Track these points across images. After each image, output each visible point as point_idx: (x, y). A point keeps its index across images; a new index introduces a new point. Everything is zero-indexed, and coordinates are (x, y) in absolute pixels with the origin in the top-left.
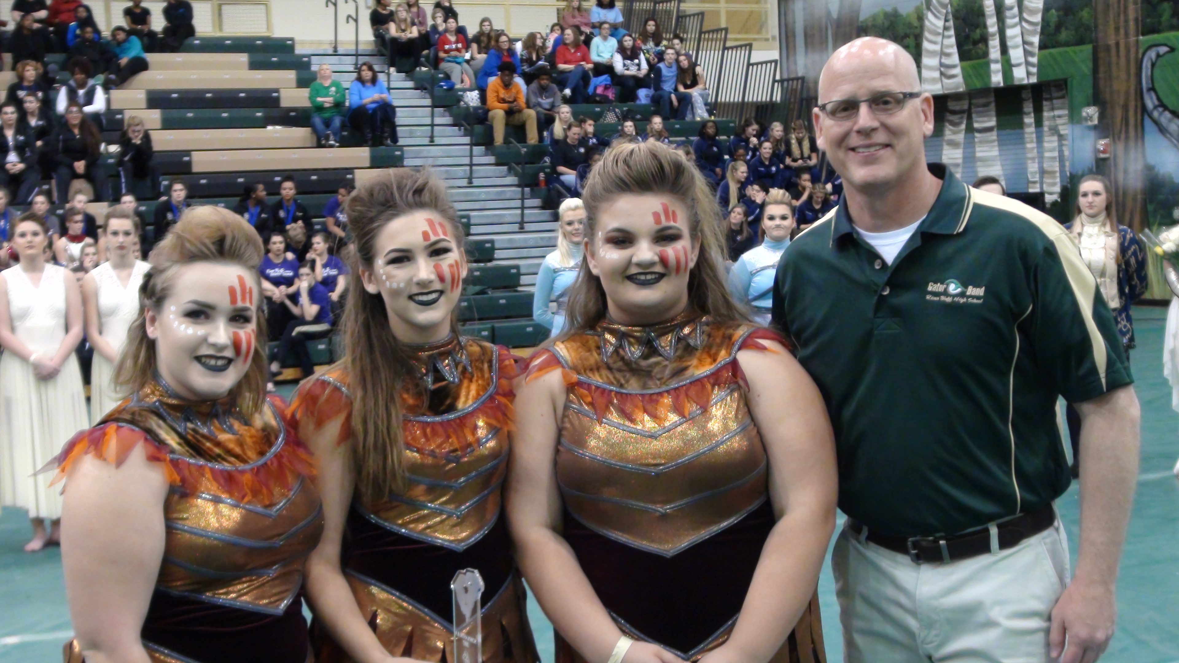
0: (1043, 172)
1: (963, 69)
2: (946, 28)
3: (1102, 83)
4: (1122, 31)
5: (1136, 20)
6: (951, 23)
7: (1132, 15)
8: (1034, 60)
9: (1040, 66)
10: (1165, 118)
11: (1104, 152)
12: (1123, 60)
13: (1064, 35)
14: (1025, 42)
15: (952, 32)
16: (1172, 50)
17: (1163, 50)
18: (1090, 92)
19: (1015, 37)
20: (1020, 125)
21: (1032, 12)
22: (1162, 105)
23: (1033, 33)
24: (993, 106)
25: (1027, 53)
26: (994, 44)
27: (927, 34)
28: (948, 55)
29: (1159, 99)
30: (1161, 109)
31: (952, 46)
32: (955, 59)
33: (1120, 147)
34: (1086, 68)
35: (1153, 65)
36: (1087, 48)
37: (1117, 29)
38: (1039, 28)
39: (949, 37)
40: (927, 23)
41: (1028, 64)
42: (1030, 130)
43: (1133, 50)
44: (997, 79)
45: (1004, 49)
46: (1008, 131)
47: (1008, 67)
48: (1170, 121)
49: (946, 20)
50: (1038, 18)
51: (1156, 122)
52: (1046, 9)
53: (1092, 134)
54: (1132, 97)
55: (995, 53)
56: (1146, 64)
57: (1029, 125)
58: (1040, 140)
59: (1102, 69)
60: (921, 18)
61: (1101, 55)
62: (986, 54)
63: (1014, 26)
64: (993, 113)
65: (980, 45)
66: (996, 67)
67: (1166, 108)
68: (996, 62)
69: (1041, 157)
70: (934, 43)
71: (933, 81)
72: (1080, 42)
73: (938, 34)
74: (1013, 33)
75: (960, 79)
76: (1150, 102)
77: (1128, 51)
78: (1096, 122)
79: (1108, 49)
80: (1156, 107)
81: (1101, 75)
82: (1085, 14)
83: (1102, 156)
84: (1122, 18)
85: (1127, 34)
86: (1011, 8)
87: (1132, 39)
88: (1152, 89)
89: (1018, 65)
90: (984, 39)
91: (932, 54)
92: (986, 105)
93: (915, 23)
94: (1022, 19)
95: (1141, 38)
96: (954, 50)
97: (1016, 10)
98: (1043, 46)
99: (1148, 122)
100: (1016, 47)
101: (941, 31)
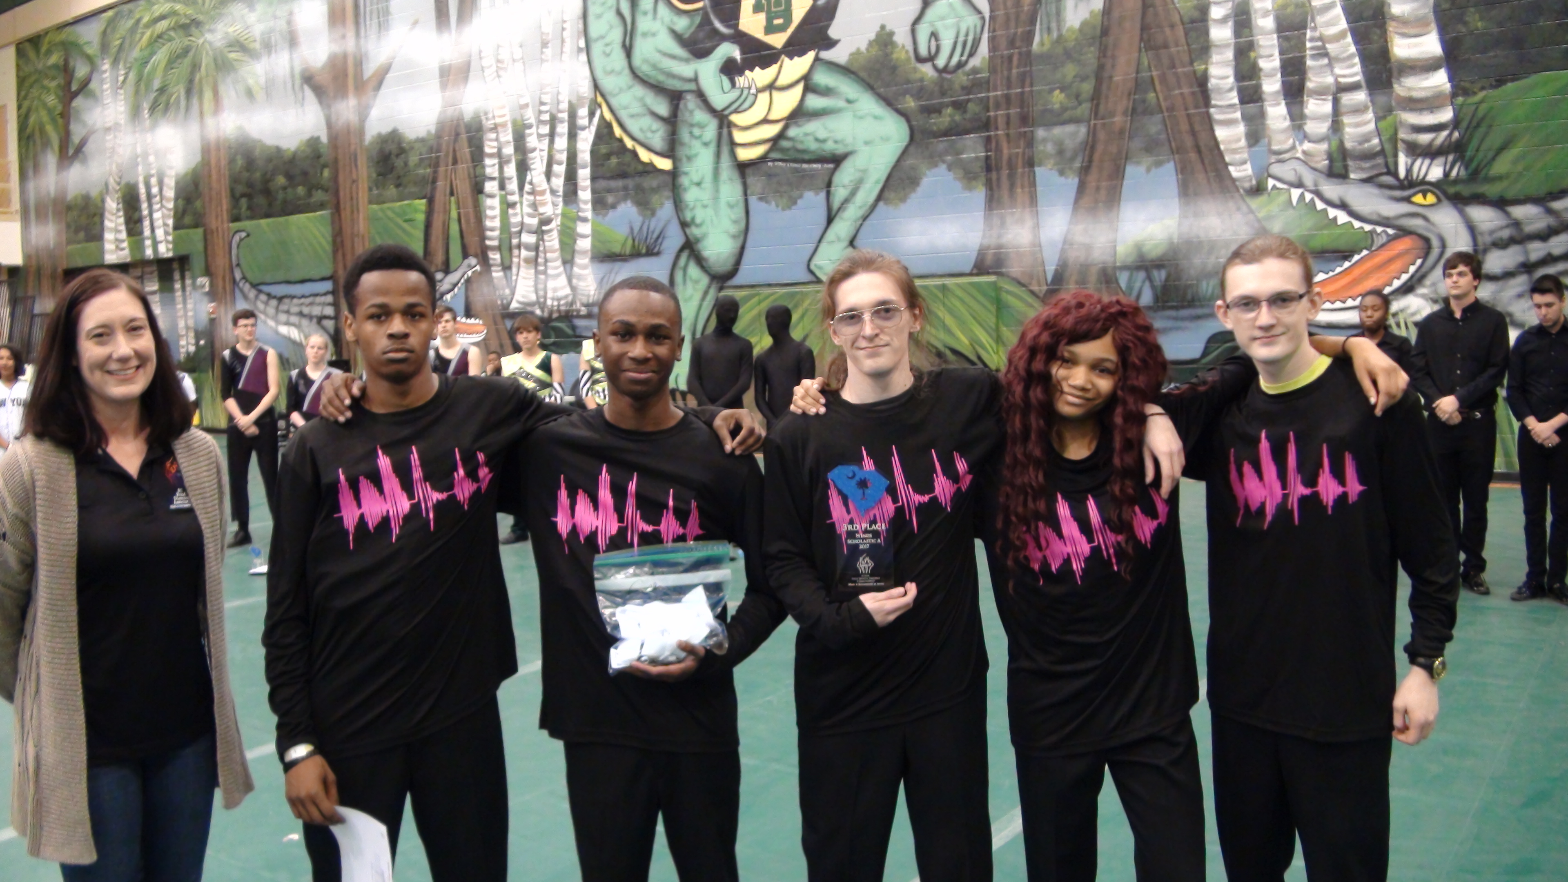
0: (187, 328)
1: (129, 244)
2: (118, 210)
3: (210, 259)
4: (220, 219)
5: (227, 210)
6: (121, 206)
7: (225, 207)
8: (170, 238)
9: (175, 242)
10: (247, 287)
11: (212, 313)
12: (221, 241)
13: (188, 220)
14: (165, 225)
15: (121, 213)
16: (248, 235)
17: (243, 234)
18: (203, 264)
19: (158, 219)
20: (172, 290)
21: (168, 200)
22: (244, 278)
23: (169, 217)
24: (156, 274)
25: (166, 233)
26: (146, 223)
27: (107, 215)
28: (120, 231)
29: (243, 273)
30: (244, 281)
31: (120, 225)
32: (123, 235)
33: (222, 309)
34: (200, 246)
35: (238, 246)
36: (200, 231)
37: (217, 217)
38: (172, 213)
39: (120, 217)
40: (107, 205)
41: (167, 242)
42: (179, 294)
43: (226, 234)
44: (149, 253)
45: (153, 230)
46: (166, 294)
47: (155, 244)
48: (249, 290)
49: (118, 204)
50: (171, 205)
51: (242, 291)
52: (176, 199)
53: (206, 299)
54: (227, 271)
55: (147, 232)
56: (234, 245)
57: (178, 290)
58: (185, 302)
59: (209, 248)
60: (103, 201)
61: (209, 237)
62: (141, 233)
63: (158, 210)
64: (156, 279)
65: (138, 225)
66: (148, 243)
67: (247, 281)
68: (148, 238)
69: (185, 315)
70: (111, 221)
71: (112, 252)
72: (196, 226)
73: (114, 214)
74: (157, 215)
75: (126, 252)
76: (238, 275)
77: (223, 235)
78: (207, 289)
79: (212, 232)
80: (241, 280)
81: (209, 252)
82: (198, 204)
83: (213, 316)
84: (219, 209)
85: (222, 222)
86: (156, 196)
87: (226, 225)
88: (238, 265)
89: (161, 242)
90: (140, 220)
91: (111, 230)
92: (151, 273)
93: (100, 205)
94: (162, 206)
95: (231, 225)
96: (123, 228)
97: (158, 198)
98: (176, 228)
99: (237, 292)
100: (159, 227)
101: (115, 211)
